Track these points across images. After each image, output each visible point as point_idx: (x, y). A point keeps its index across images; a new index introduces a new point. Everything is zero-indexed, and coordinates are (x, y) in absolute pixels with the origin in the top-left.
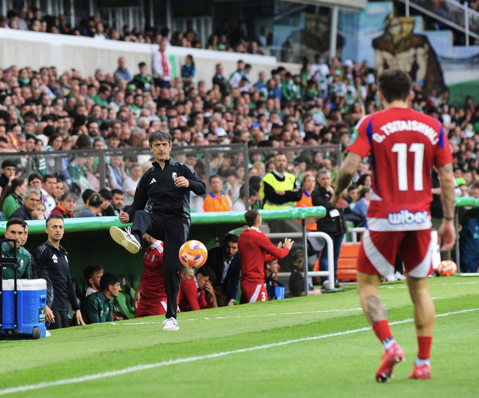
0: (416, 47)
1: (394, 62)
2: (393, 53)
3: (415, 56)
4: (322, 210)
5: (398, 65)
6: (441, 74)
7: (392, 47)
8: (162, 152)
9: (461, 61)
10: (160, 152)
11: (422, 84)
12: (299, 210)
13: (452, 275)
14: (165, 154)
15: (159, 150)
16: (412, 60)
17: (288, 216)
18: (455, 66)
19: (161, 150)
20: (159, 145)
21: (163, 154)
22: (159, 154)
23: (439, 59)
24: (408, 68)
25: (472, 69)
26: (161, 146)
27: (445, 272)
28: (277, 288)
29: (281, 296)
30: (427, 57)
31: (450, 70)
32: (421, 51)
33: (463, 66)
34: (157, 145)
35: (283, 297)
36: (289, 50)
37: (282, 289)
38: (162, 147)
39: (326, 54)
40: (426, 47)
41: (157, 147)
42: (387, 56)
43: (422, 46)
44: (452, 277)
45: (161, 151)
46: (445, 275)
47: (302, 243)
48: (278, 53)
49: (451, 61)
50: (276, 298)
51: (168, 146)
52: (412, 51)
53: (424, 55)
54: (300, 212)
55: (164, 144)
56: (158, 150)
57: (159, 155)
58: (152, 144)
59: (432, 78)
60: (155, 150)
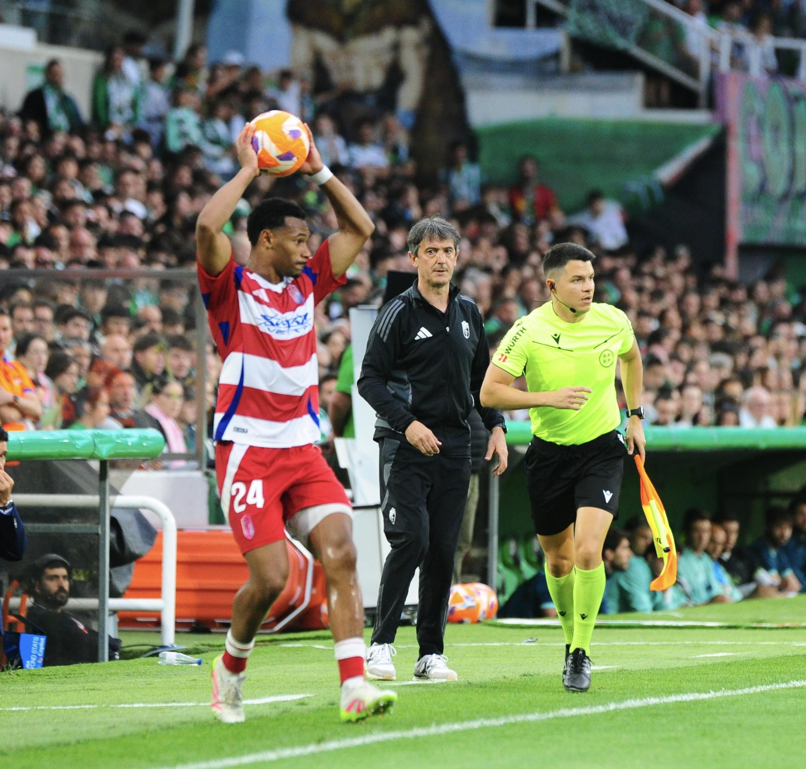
0: (400, 23)
1: (342, 61)
2: (341, 38)
3: (396, 47)
4: (153, 439)
5: (350, 68)
6: (459, 97)
7: (336, 22)
8: (442, 268)
9: (513, 67)
10: (437, 266)
11: (410, 121)
12: (95, 436)
13: (478, 622)
14: (447, 271)
15: (436, 262)
16: (387, 58)
17: (65, 450)
18: (495, 80)
19: (441, 262)
20: (436, 250)
21: (443, 271)
22: (434, 271)
23: (458, 59)
24: (377, 78)
25: (539, 88)
26: (441, 252)
27: (461, 611)
28: (24, 638)
29: (33, 659)
30: (425, 51)
31: (484, 88)
32: (410, 35)
33: (517, 80)
34: (430, 252)
35: (40, 661)
36: (71, 14)
37: (39, 641)
38: (441, 256)
39: (165, 29)
40: (426, 25)
41: (432, 256)
42: (325, 42)
43: (413, 22)
44: (477, 627)
45: (439, 264)
46: (461, 622)
47: (98, 524)
48: (42, 21)
49: (487, 65)
50: (21, 665)
51: (452, 255)
52: (388, 35)
53: (418, 47)
54: (97, 441)
55: (446, 250)
56: (433, 261)
57: (435, 273)
58: (420, 249)
59: (437, 107)
60: (426, 262)
